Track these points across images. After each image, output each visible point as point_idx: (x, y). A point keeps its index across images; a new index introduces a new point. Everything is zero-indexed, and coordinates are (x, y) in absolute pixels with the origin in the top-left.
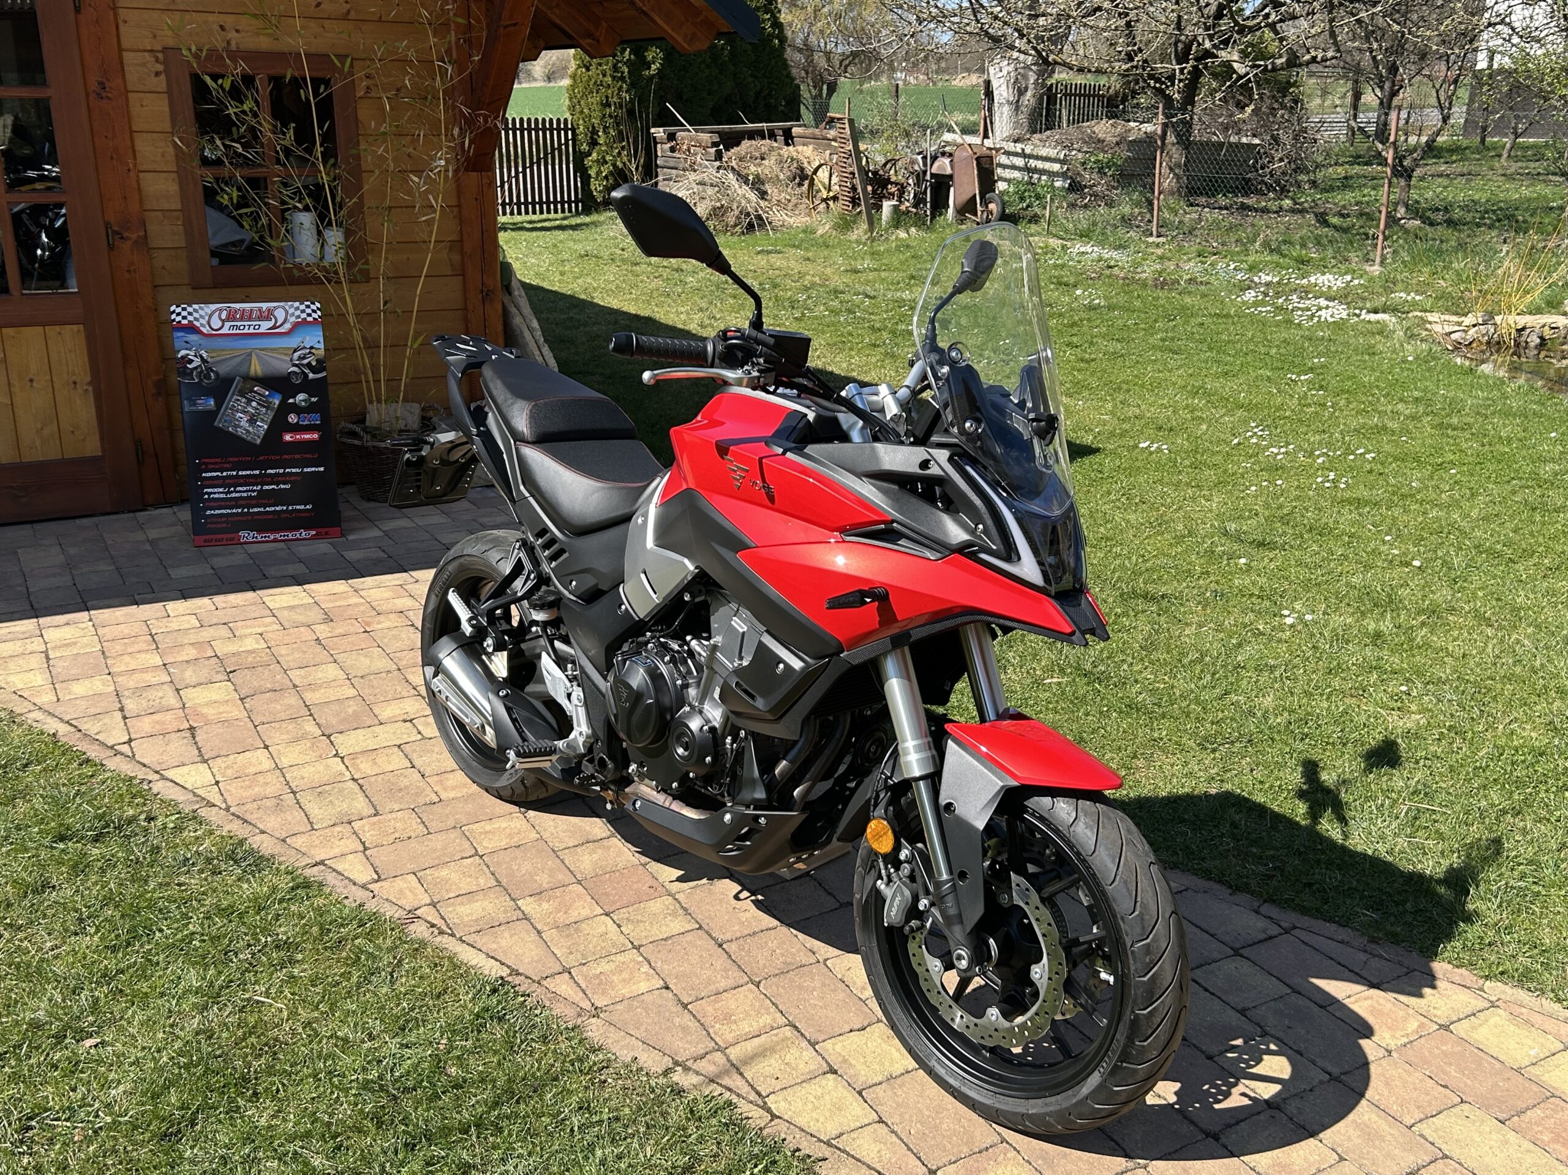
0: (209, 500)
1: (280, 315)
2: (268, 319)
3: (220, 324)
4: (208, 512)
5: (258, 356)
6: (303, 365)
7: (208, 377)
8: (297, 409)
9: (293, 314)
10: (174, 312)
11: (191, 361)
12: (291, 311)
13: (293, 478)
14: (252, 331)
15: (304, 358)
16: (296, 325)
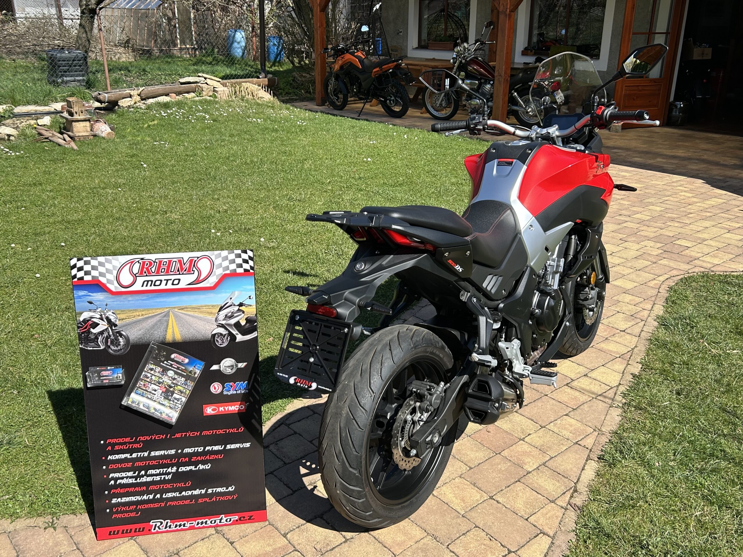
0: (116, 486)
1: (204, 266)
2: (189, 271)
3: (131, 279)
4: (114, 501)
5: (176, 316)
6: (229, 325)
7: (116, 342)
8: (220, 377)
9: (220, 265)
10: (74, 266)
11: (96, 325)
12: (217, 262)
13: (213, 457)
14: (170, 286)
15: (231, 317)
16: (224, 278)
